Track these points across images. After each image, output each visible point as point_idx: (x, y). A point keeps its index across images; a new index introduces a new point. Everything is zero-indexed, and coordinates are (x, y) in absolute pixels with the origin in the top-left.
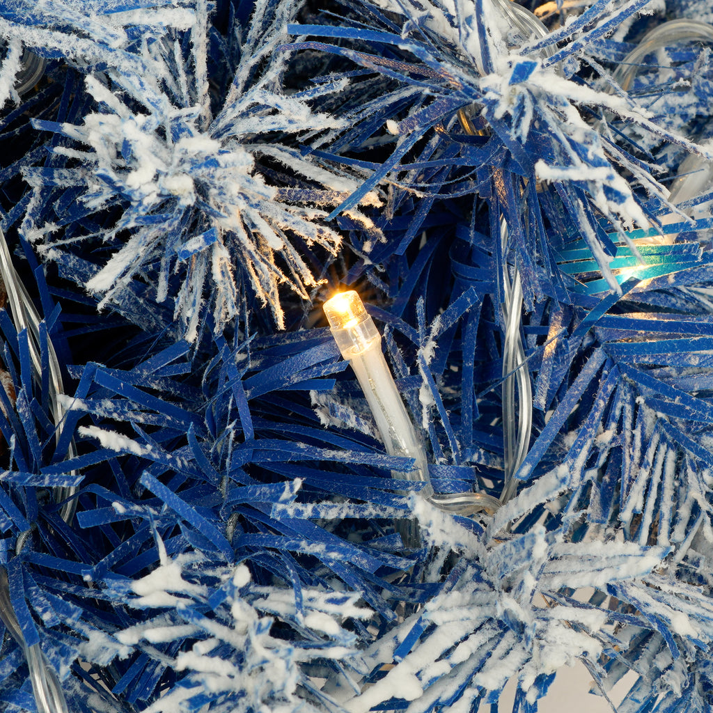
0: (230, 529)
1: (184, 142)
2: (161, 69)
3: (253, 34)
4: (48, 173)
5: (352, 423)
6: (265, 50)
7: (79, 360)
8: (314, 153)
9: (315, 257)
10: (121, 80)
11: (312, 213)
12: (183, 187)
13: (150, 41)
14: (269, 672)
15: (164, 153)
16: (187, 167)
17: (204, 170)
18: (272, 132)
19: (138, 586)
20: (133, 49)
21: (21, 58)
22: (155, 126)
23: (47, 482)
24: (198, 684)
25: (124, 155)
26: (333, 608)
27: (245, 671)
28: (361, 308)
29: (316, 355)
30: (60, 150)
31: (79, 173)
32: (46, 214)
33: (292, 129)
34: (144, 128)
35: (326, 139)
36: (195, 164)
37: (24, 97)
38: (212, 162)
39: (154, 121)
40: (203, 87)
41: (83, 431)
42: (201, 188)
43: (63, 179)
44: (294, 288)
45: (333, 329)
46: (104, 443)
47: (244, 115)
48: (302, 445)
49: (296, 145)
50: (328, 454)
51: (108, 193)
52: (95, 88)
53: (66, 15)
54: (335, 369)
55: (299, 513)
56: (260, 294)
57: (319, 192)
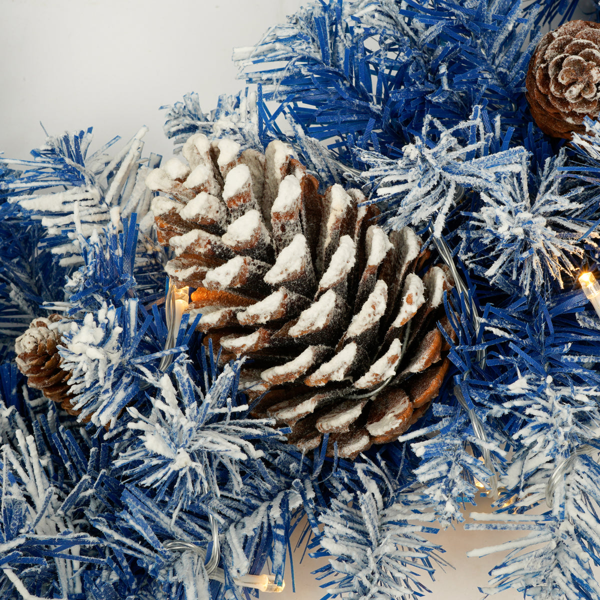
0: (546, 368)
1: (519, 214)
2: (509, 188)
3: (545, 173)
4: (468, 232)
5: (592, 325)
6: (550, 179)
7: (483, 304)
8: (573, 219)
9: (575, 259)
10: (494, 194)
11: (572, 242)
12: (519, 232)
13: (505, 178)
14: (561, 415)
15: (512, 220)
16: (521, 224)
17: (527, 225)
18: (554, 211)
19: (510, 387)
20: (498, 181)
21: (456, 188)
22: (508, 210)
23: (474, 349)
24: (535, 421)
25: (497, 222)
26: (586, 393)
27: (553, 417)
28: (594, 279)
29: (576, 299)
30: (472, 222)
31: (480, 232)
32: (468, 249)
33: (562, 209)
34: (503, 211)
35: (578, 213)
36: (524, 223)
37: (458, 203)
38: (530, 222)
39: (507, 208)
40: (527, 195)
41: (486, 328)
42: (526, 233)
43: (474, 235)
44: (566, 272)
45: (583, 288)
46: (494, 333)
47: (543, 205)
48: (573, 335)
49: (564, 216)
50: (584, 338)
51: (491, 237)
52: (484, 197)
53: (472, 170)
54: (584, 303)
55: (572, 360)
56: (553, 274)
57: (575, 234)
